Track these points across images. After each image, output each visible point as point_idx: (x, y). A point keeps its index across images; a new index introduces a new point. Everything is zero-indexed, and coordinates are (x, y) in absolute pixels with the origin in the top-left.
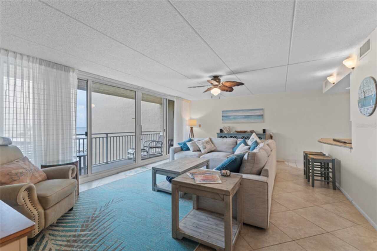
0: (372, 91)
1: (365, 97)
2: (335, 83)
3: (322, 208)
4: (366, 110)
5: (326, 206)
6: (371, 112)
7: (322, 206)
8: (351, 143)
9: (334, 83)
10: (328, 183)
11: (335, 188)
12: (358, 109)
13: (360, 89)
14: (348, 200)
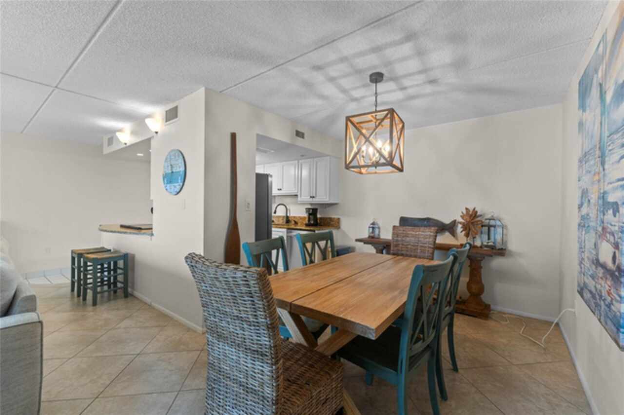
0: (180, 167)
1: (172, 172)
2: (128, 144)
3: (119, 328)
4: (173, 187)
5: (123, 324)
6: (178, 191)
7: (118, 326)
8: (151, 229)
9: (126, 144)
10: (115, 292)
11: (127, 295)
12: (163, 186)
13: (166, 160)
14: (146, 303)
